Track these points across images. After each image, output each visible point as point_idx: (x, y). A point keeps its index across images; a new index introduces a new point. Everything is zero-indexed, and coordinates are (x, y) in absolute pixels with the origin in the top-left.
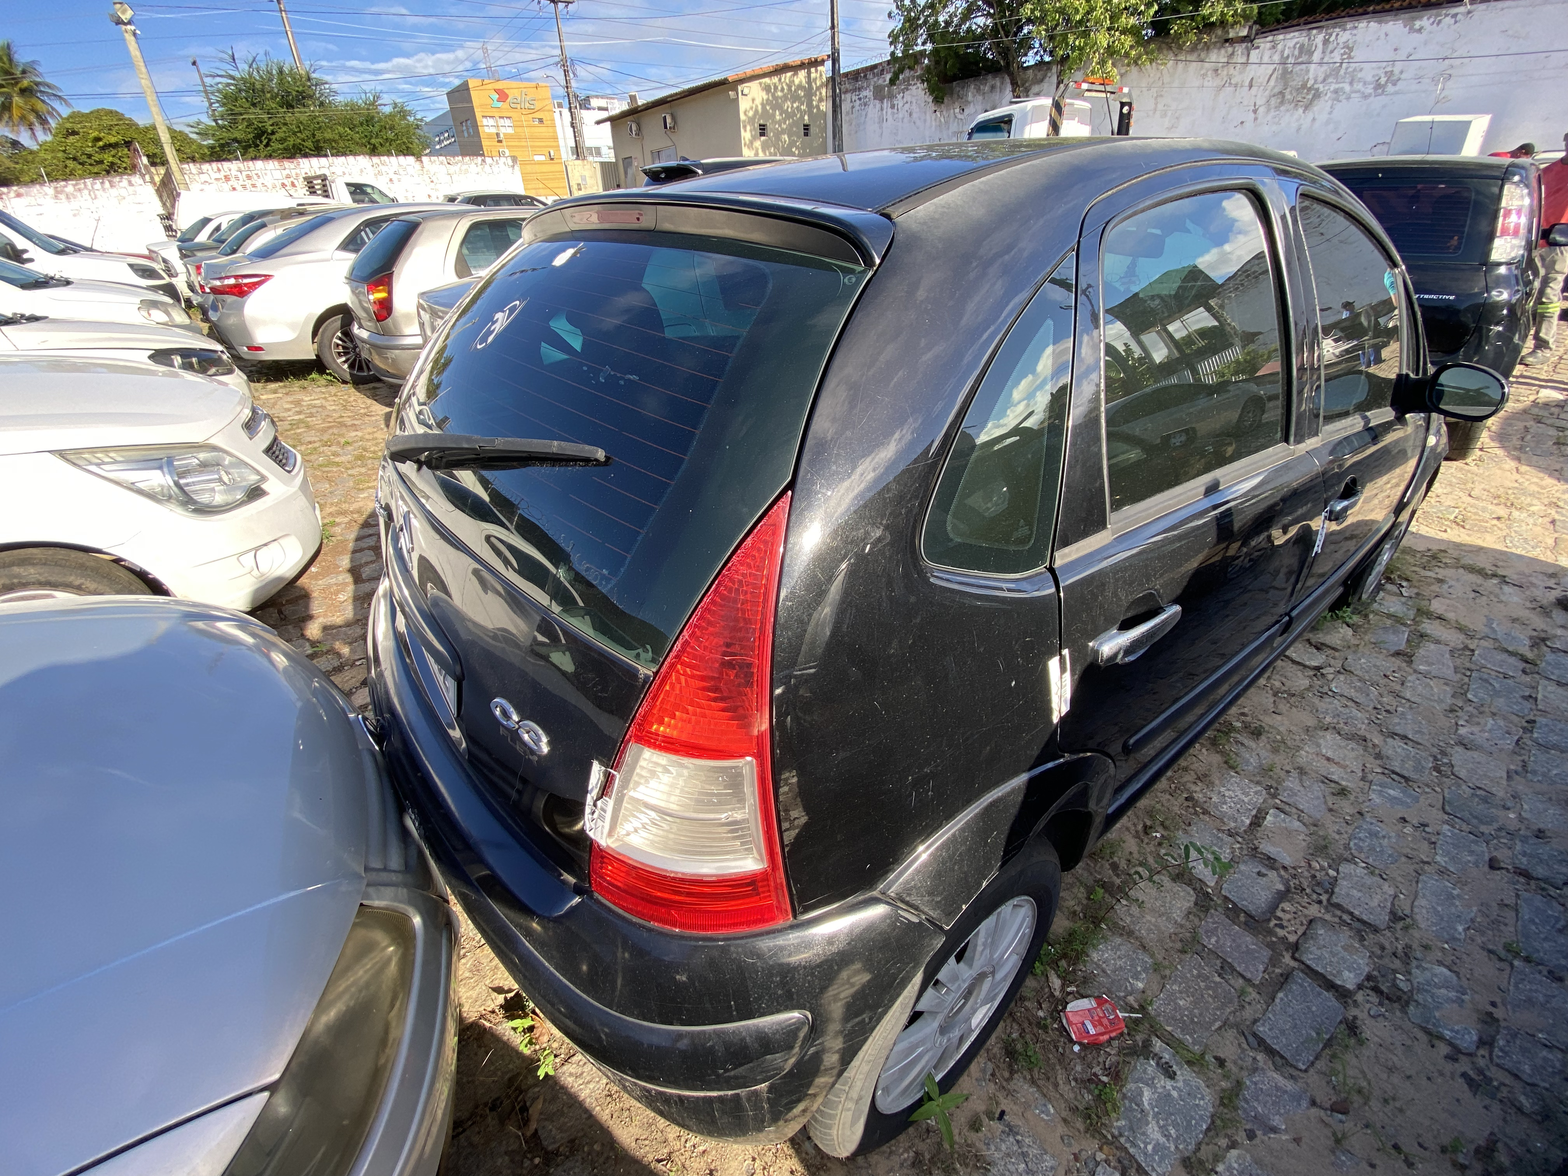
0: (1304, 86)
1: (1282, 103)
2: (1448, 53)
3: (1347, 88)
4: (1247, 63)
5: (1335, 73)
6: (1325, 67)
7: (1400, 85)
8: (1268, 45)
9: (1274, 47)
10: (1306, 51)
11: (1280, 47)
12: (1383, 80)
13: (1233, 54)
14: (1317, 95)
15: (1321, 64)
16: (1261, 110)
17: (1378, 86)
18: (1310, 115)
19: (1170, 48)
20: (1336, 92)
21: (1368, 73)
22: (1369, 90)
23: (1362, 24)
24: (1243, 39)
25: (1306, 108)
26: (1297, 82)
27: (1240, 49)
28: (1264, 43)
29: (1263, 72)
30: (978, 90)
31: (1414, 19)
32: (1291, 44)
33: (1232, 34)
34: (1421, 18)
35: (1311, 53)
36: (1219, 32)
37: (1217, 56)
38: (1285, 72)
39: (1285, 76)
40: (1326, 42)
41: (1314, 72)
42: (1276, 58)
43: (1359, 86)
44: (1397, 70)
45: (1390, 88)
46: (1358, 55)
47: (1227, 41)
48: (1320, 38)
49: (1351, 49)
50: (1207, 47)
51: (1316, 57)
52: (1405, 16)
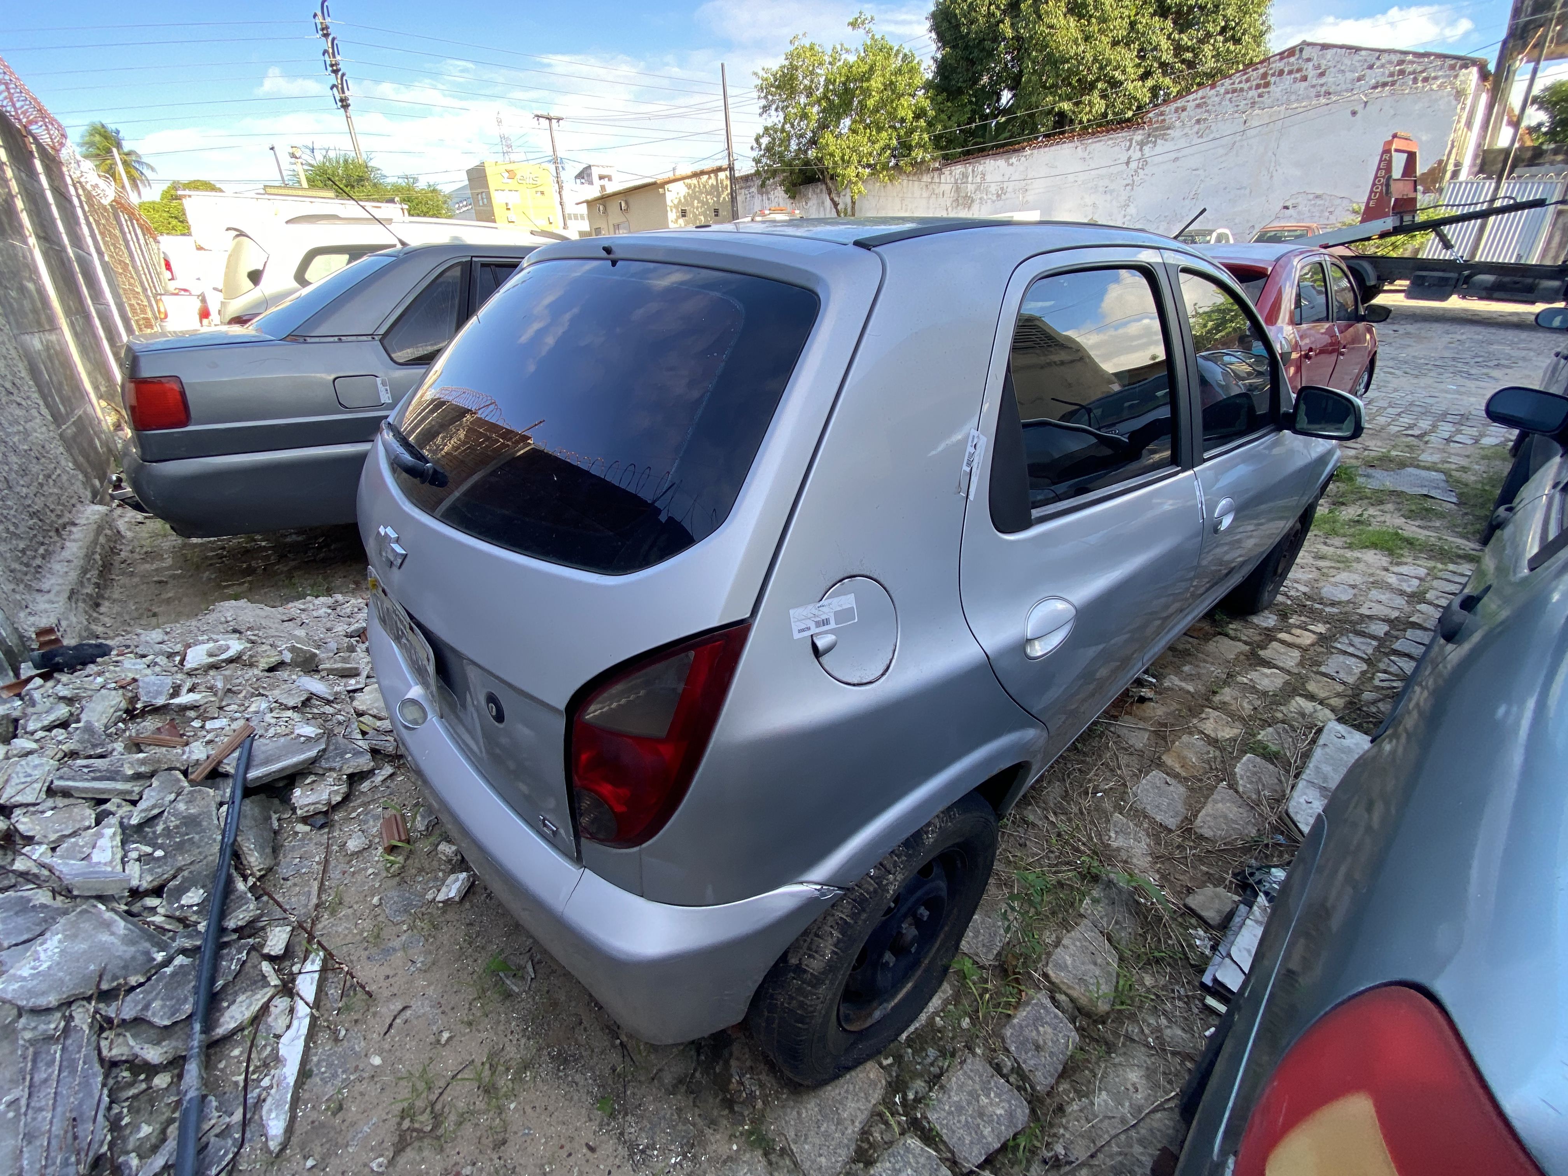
7: (1008, 195)
8: (948, 173)
10: (965, 176)
11: (954, 174)
17: (998, 196)
18: (971, 212)
20: (982, 198)
21: (993, 188)
22: (994, 198)
23: (988, 161)
24: (937, 169)
25: (969, 207)
26: (963, 194)
27: (936, 174)
28: (946, 171)
29: (947, 188)
30: (814, 192)
31: (1009, 158)
32: (958, 172)
33: (932, 166)
34: (1012, 158)
35: (967, 178)
36: (922, 166)
37: (926, 178)
38: (957, 186)
39: (958, 190)
40: (973, 171)
41: (971, 187)
42: (954, 180)
43: (988, 196)
44: (1005, 186)
45: (1003, 197)
46: (988, 178)
47: (930, 169)
49: (985, 175)
50: (920, 174)
51: (970, 179)
52: (1005, 157)
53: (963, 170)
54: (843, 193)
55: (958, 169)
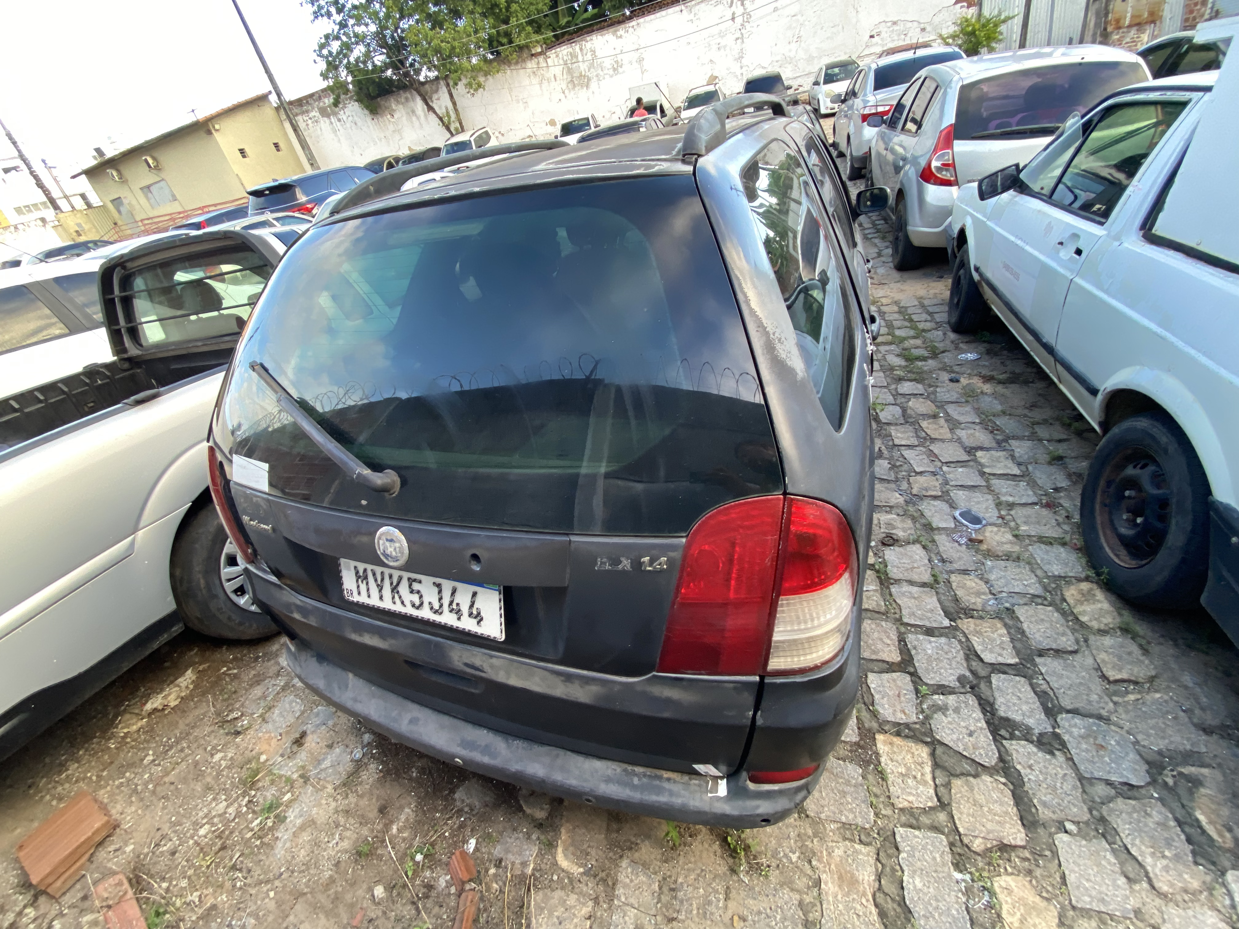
0: (581, 76)
1: (574, 86)
2: (637, 47)
3: (601, 73)
4: (548, 67)
6: (587, 63)
7: (624, 67)
8: (554, 55)
9: (557, 56)
10: (573, 55)
11: (560, 56)
12: (615, 66)
13: (538, 63)
14: (589, 80)
15: (583, 61)
16: (567, 92)
17: (615, 69)
18: (590, 90)
19: (504, 63)
20: (597, 76)
21: (607, 63)
22: (611, 72)
23: (594, 37)
24: (541, 54)
25: (587, 87)
26: (577, 74)
27: (541, 59)
28: (552, 53)
29: (558, 70)
30: (398, 102)
31: (616, 31)
32: (565, 52)
33: (533, 52)
34: (618, 30)
35: (577, 57)
36: (526, 51)
37: (531, 64)
38: (568, 68)
39: (570, 71)
40: (581, 49)
41: (582, 67)
42: (561, 62)
43: (606, 71)
44: (619, 59)
45: (620, 70)
46: (599, 54)
47: (532, 55)
48: (577, 48)
49: (594, 52)
50: (524, 61)
51: (580, 58)
52: (611, 30)
53: (570, 50)
54: (435, 97)
55: (564, 50)
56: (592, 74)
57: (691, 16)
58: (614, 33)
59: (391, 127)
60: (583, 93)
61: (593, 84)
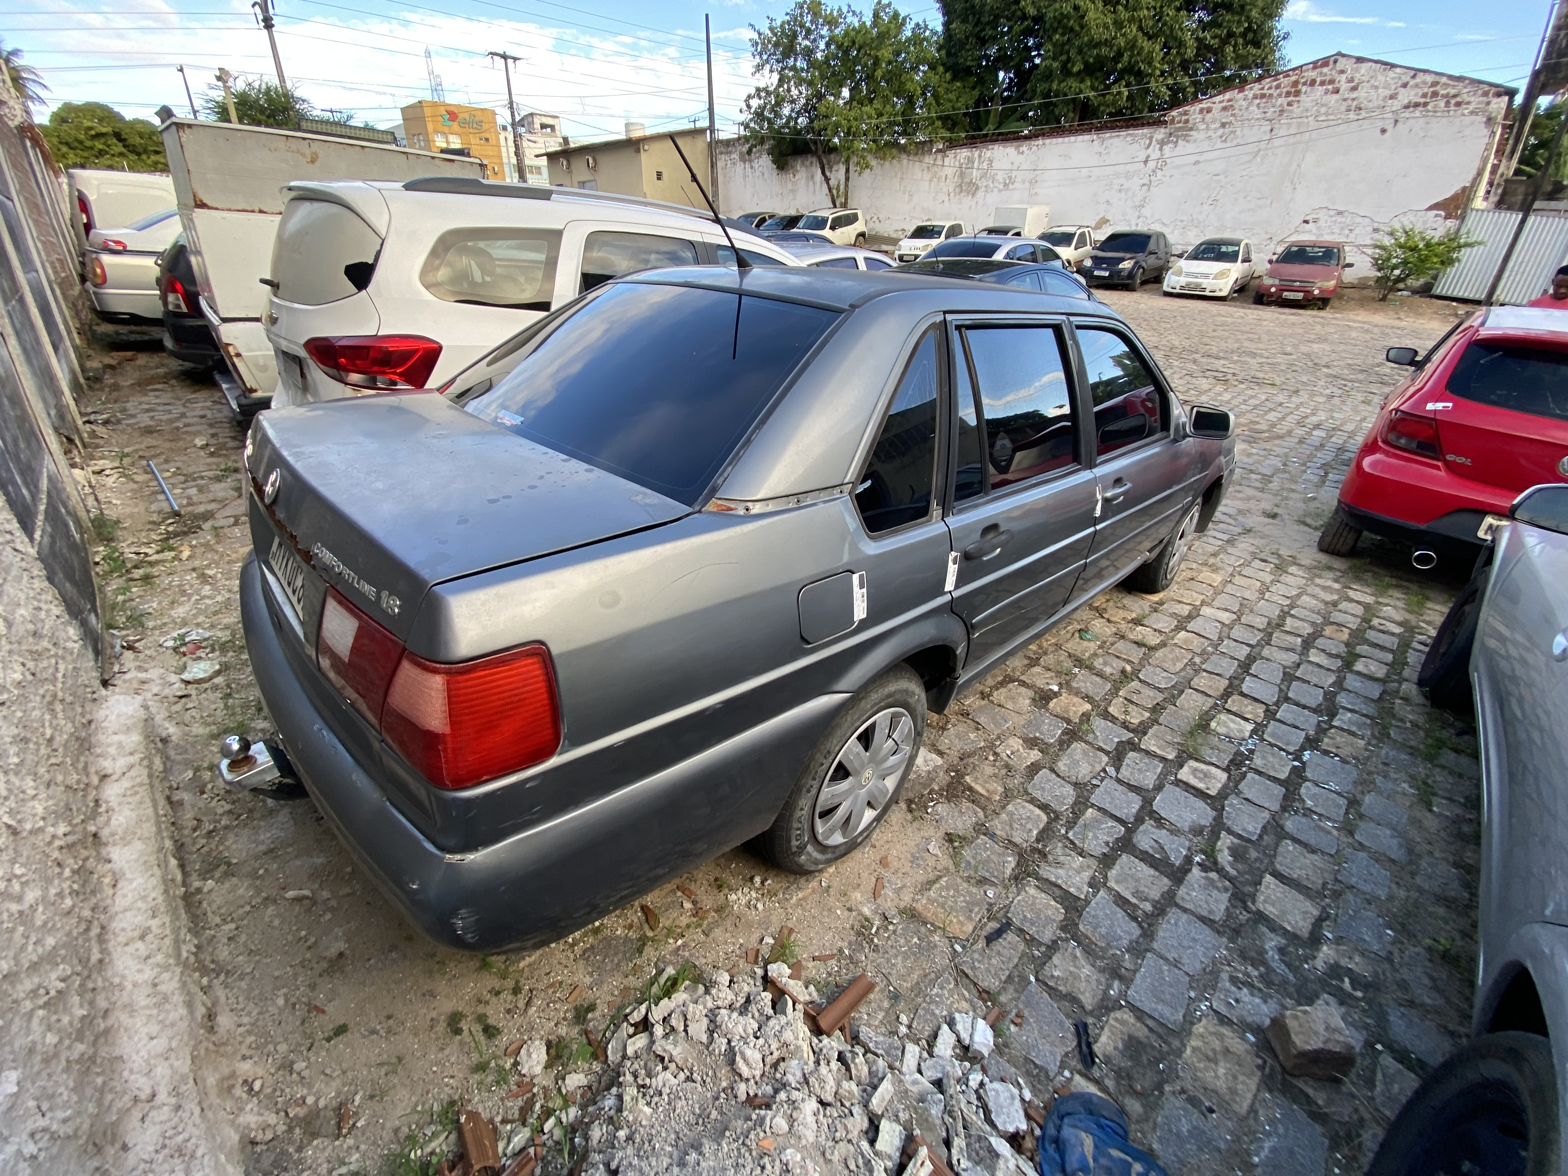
0: (971, 182)
1: (961, 191)
2: (1036, 167)
3: (991, 184)
4: (942, 165)
5: (984, 176)
6: (980, 171)
7: (1016, 185)
8: (953, 156)
9: (955, 157)
11: (958, 157)
12: (1007, 181)
13: (935, 160)
14: (977, 188)
15: (978, 169)
16: (951, 195)
18: (974, 200)
20: (987, 187)
21: (1001, 176)
22: (1001, 187)
23: (996, 148)
24: (941, 151)
25: (972, 195)
26: (967, 180)
27: (939, 156)
28: (951, 153)
29: (949, 171)
30: (803, 164)
31: (1020, 146)
32: (964, 156)
33: (934, 148)
34: (1023, 146)
35: (973, 162)
36: (929, 145)
37: (928, 159)
38: (962, 171)
39: (962, 175)
40: (980, 156)
41: (975, 174)
43: (996, 184)
44: (1013, 176)
45: (1010, 186)
47: (932, 151)
48: (977, 154)
49: (992, 161)
50: (923, 154)
52: (1015, 144)
53: (969, 154)
54: (835, 168)
55: (964, 153)
56: (982, 184)
57: (1102, 150)
58: (1017, 148)
59: (790, 186)
60: (967, 201)
61: (980, 194)
